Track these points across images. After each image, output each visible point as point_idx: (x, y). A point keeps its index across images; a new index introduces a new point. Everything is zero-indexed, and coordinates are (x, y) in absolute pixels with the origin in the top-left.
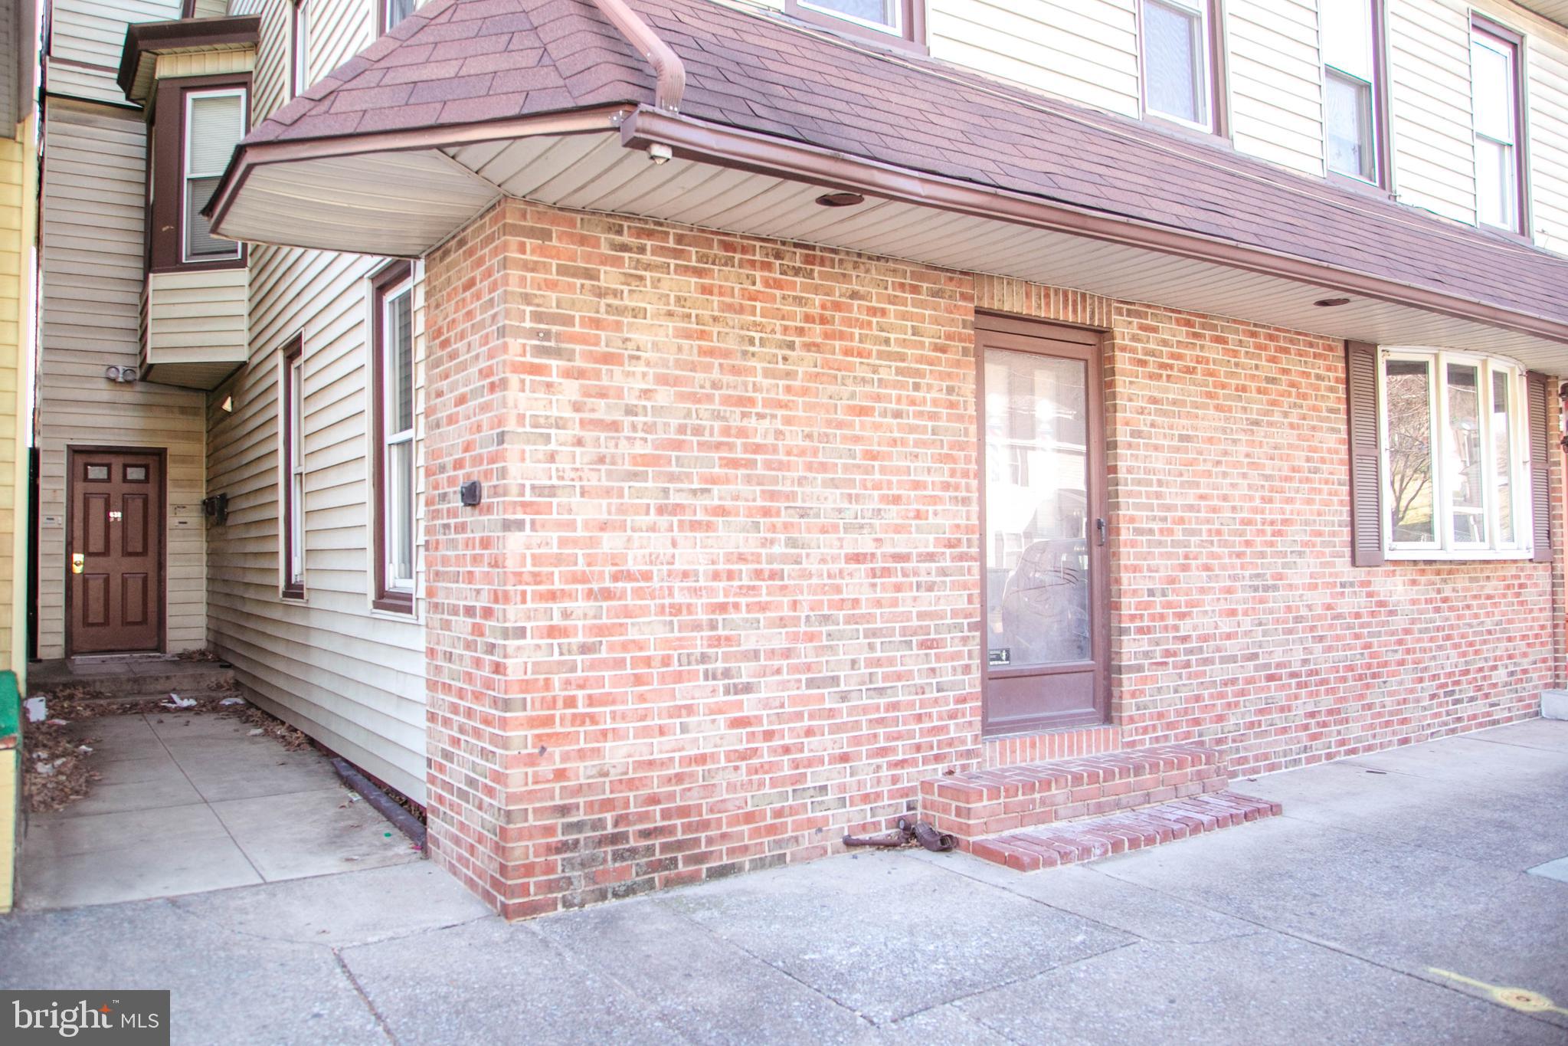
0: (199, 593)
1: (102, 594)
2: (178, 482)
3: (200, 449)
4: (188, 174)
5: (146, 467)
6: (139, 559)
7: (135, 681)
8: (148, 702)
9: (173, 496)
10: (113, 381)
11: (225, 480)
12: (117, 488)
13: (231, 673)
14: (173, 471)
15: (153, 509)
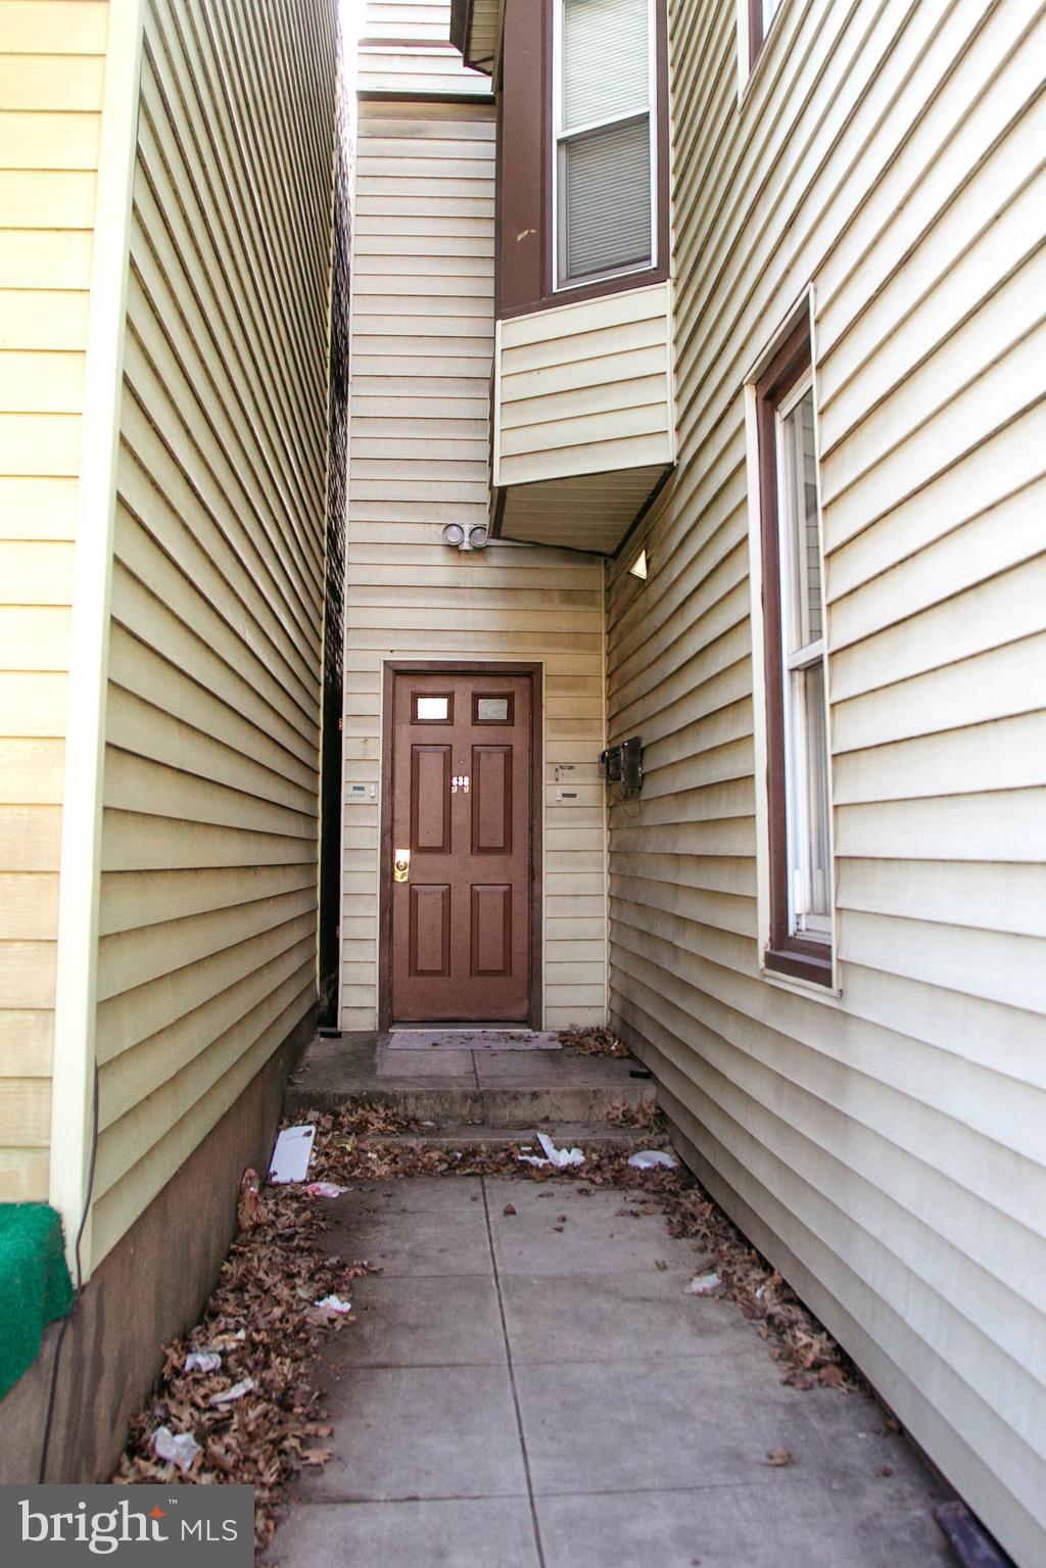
0: (596, 919)
1: (439, 921)
2: (563, 723)
3: (596, 663)
4: (558, 132)
5: (509, 697)
6: (498, 859)
7: (477, 1098)
8: (496, 1149)
9: (554, 748)
10: (454, 548)
11: (637, 713)
12: (464, 735)
13: (650, 1092)
14: (553, 703)
15: (520, 770)
